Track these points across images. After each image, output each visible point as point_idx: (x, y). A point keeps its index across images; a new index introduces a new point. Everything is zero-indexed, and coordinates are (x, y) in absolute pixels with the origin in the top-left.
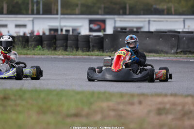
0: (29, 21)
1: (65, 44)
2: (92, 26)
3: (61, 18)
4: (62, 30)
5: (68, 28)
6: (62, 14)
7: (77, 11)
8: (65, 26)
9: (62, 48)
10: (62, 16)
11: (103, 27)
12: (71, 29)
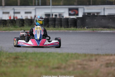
0: (33, 10)
1: (54, 23)
2: (70, 12)
3: (52, 8)
4: (52, 15)
5: (56, 14)
6: (53, 5)
7: (61, 3)
8: (54, 12)
9: (52, 26)
10: (53, 7)
11: (77, 13)
12: (58, 14)
